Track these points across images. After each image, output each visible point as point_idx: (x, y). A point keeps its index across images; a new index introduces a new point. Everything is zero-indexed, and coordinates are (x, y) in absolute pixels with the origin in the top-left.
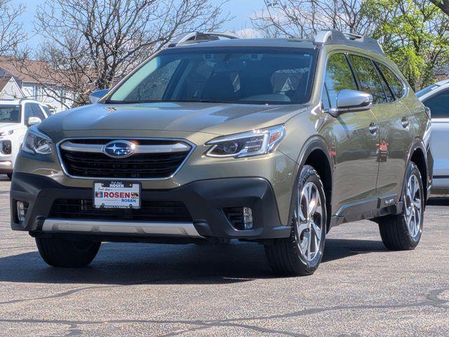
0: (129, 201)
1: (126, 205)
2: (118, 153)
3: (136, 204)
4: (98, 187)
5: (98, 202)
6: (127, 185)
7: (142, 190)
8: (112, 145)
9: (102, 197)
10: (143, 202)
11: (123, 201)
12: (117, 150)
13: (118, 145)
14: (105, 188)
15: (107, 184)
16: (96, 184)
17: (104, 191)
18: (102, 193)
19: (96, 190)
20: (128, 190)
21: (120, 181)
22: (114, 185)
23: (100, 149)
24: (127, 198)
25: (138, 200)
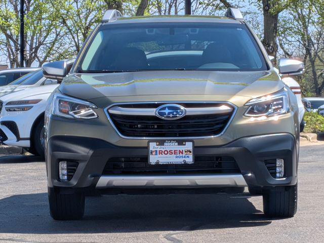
0: (182, 157)
1: (179, 160)
2: (171, 115)
3: (190, 160)
4: (153, 146)
5: (153, 160)
6: (181, 143)
7: (195, 147)
8: (164, 109)
9: (156, 154)
10: (196, 158)
11: (177, 157)
12: (169, 113)
13: (170, 108)
14: (160, 147)
15: (161, 143)
16: (150, 143)
17: (158, 150)
18: (156, 151)
19: (151, 148)
20: (181, 148)
21: (174, 140)
22: (169, 144)
23: (152, 112)
24: (181, 155)
25: (191, 156)
